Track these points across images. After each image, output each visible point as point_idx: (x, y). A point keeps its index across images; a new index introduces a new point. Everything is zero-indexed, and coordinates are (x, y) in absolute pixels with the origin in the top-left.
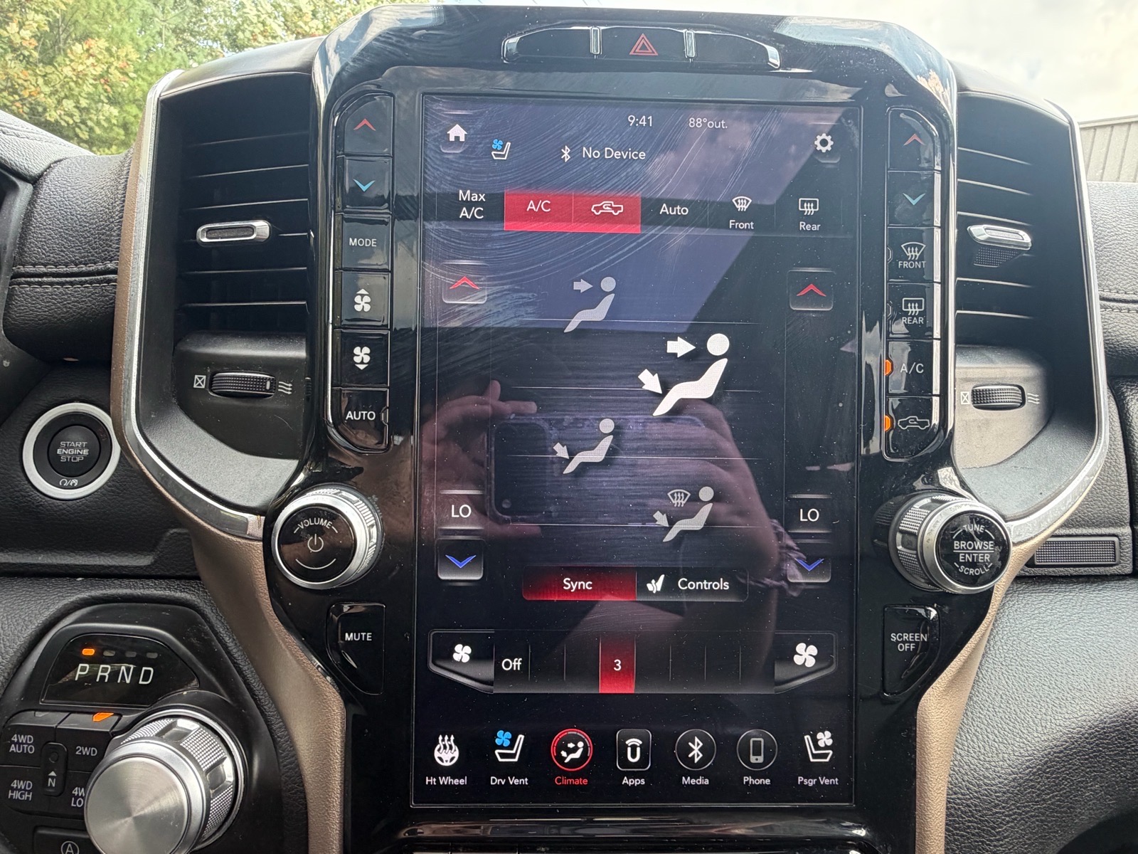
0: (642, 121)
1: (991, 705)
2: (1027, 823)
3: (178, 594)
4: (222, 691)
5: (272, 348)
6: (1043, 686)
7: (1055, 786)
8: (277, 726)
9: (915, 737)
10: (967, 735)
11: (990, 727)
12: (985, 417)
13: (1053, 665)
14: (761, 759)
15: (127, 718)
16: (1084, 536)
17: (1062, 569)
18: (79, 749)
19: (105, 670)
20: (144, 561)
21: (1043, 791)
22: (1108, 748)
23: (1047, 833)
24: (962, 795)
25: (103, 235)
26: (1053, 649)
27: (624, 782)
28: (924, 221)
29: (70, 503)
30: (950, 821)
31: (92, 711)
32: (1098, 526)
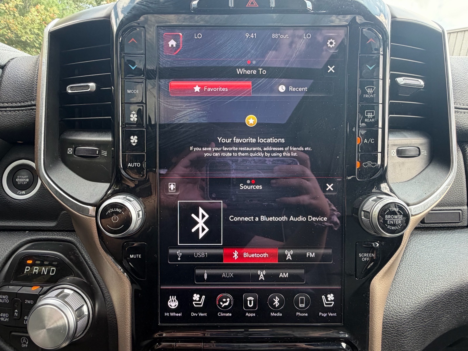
0: (252, 36)
1: (403, 283)
2: (417, 331)
3: (66, 238)
4: (83, 278)
5: (99, 137)
6: (426, 274)
7: (430, 316)
8: (106, 292)
9: (369, 296)
10: (392, 295)
11: (402, 291)
12: (402, 161)
13: (431, 265)
14: (304, 305)
15: (45, 288)
16: (446, 210)
17: (437, 224)
18: (26, 301)
19: (36, 269)
20: (52, 224)
21: (425, 318)
22: (454, 300)
23: (426, 335)
24: (390, 320)
25: (30, 90)
26: (431, 258)
27: (246, 315)
28: (375, 76)
29: (22, 201)
30: (384, 330)
31: (31, 285)
32: (453, 206)
